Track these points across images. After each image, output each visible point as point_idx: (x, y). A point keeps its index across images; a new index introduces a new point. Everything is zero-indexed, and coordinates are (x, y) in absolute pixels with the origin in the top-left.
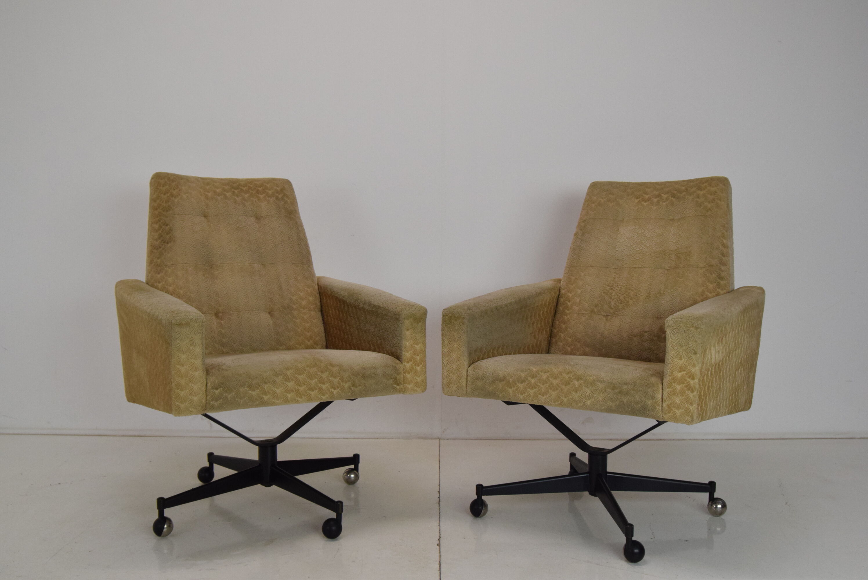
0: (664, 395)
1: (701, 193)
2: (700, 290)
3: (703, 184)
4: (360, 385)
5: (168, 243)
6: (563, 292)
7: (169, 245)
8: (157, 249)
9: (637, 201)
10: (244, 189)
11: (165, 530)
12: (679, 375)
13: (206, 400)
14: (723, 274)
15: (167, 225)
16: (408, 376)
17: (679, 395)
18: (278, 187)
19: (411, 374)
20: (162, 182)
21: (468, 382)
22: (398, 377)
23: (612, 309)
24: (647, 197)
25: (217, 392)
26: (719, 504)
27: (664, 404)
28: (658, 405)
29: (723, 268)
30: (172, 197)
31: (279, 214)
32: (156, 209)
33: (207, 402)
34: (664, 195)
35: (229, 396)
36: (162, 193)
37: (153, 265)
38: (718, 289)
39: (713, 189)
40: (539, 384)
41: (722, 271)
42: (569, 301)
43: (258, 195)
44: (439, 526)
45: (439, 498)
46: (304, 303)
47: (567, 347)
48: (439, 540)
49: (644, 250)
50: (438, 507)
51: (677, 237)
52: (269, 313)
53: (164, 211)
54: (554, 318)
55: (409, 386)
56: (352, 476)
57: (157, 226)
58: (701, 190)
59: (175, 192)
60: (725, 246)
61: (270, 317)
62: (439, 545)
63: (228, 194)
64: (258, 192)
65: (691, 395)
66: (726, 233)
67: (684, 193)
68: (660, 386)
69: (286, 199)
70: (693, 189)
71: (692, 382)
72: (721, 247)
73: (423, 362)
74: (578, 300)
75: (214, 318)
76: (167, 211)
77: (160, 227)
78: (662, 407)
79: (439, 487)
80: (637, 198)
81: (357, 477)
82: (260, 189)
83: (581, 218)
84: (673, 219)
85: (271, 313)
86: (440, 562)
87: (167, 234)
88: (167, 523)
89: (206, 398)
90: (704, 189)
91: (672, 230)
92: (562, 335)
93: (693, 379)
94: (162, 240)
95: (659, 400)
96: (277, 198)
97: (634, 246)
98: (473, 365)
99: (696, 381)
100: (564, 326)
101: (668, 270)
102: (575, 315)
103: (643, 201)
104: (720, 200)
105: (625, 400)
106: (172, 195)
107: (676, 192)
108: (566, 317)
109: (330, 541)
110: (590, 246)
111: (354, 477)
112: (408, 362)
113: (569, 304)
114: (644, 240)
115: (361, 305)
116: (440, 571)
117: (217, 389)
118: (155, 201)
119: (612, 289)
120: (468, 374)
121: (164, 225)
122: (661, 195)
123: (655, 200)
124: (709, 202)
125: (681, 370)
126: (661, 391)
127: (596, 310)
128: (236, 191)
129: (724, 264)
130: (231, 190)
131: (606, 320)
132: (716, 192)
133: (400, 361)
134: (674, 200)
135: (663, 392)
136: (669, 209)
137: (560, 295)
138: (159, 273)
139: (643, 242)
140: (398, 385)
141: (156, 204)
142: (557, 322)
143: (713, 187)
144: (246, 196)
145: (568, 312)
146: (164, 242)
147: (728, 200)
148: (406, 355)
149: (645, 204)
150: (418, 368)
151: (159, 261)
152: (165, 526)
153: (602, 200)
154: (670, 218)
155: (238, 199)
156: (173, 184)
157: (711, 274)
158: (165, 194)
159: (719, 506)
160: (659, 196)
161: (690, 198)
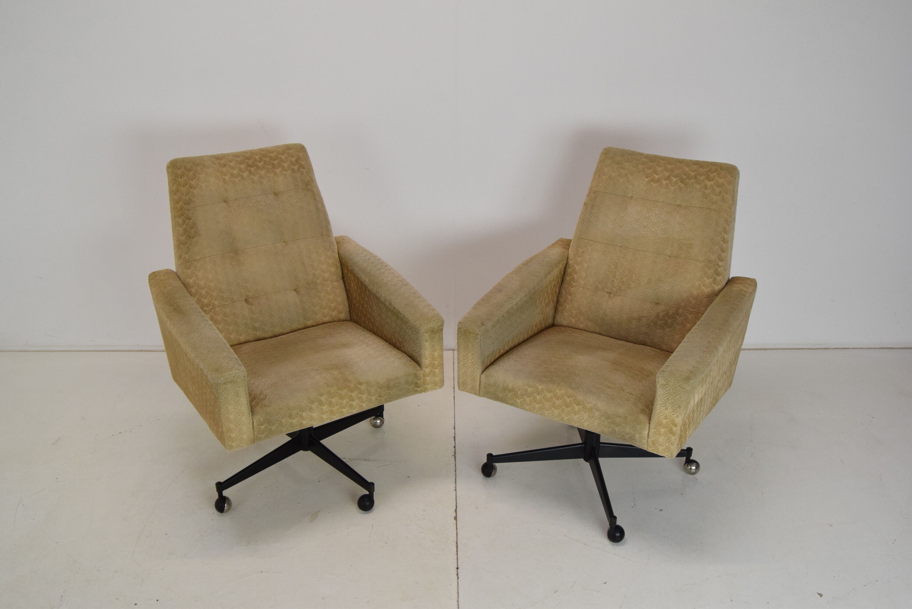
0: (650, 433)
1: (709, 183)
2: (697, 284)
3: (712, 173)
4: (385, 395)
5: (193, 238)
6: (570, 262)
7: (194, 240)
8: (184, 244)
9: (647, 180)
10: (260, 164)
11: (226, 508)
12: (664, 421)
13: (254, 435)
14: (720, 270)
15: (190, 219)
16: (428, 378)
17: (663, 436)
18: (293, 157)
19: (430, 376)
20: (179, 172)
21: (481, 387)
22: (419, 382)
23: (615, 288)
24: (657, 177)
25: (262, 427)
26: (693, 466)
27: (649, 440)
28: (644, 439)
29: (720, 264)
30: (191, 188)
31: (296, 188)
32: (178, 203)
33: (255, 436)
34: (673, 178)
35: (273, 428)
36: (181, 186)
37: (182, 260)
38: (713, 285)
39: (721, 181)
40: (544, 401)
41: (720, 267)
42: (576, 274)
43: (274, 170)
44: (455, 490)
45: (455, 447)
46: (326, 275)
47: (572, 318)
48: (456, 511)
49: (649, 234)
50: (454, 462)
51: (681, 226)
52: (295, 290)
53: (185, 204)
54: (561, 285)
55: (428, 387)
56: (378, 421)
57: (180, 221)
58: (709, 181)
59: (193, 183)
60: (725, 241)
61: (296, 294)
62: (456, 518)
63: (245, 174)
64: (274, 166)
65: (673, 438)
66: (728, 228)
67: (693, 180)
68: (648, 425)
69: (302, 170)
70: (702, 178)
71: (674, 428)
72: (721, 243)
73: (441, 365)
74: (584, 274)
75: (245, 304)
76: (188, 204)
77: (184, 221)
78: (648, 441)
79: (454, 430)
80: (647, 178)
81: (382, 422)
82: (275, 162)
83: (591, 188)
84: (680, 205)
85: (297, 290)
86: (457, 543)
87: (192, 228)
88: (226, 500)
89: (254, 434)
90: (713, 180)
91: (678, 217)
92: (568, 306)
93: (676, 426)
94: (188, 235)
95: (646, 436)
96: (293, 170)
97: (640, 229)
98: (485, 373)
99: (678, 428)
100: (570, 298)
101: (670, 256)
102: (581, 289)
103: (652, 181)
104: (726, 193)
105: (617, 429)
106: (191, 187)
107: (685, 177)
108: (572, 289)
109: (365, 514)
110: (598, 221)
111: (380, 422)
112: (427, 368)
113: (575, 276)
114: (650, 224)
115: (382, 299)
116: (457, 554)
117: (262, 425)
118: (175, 194)
119: (616, 268)
120: (481, 380)
121: (187, 219)
122: (670, 178)
123: (664, 182)
124: (715, 195)
125: (666, 418)
126: (647, 430)
127: (600, 287)
128: (252, 169)
129: (722, 260)
130: (248, 169)
131: (609, 297)
132: (723, 184)
133: (420, 366)
134: (682, 185)
135: (649, 430)
136: (676, 194)
137: (568, 264)
138: (189, 269)
139: (649, 226)
140: (419, 387)
141: (176, 197)
142: (564, 292)
143: (721, 178)
144: (263, 172)
145: (574, 284)
146: (190, 237)
147: (734, 192)
148: (426, 361)
149: (655, 185)
150: (437, 371)
151: (187, 256)
152: (226, 505)
153: (613, 174)
154: (677, 204)
155: (256, 178)
156: (191, 173)
157: (709, 269)
158: (184, 186)
159: (694, 468)
160: (668, 178)
161: (698, 186)
